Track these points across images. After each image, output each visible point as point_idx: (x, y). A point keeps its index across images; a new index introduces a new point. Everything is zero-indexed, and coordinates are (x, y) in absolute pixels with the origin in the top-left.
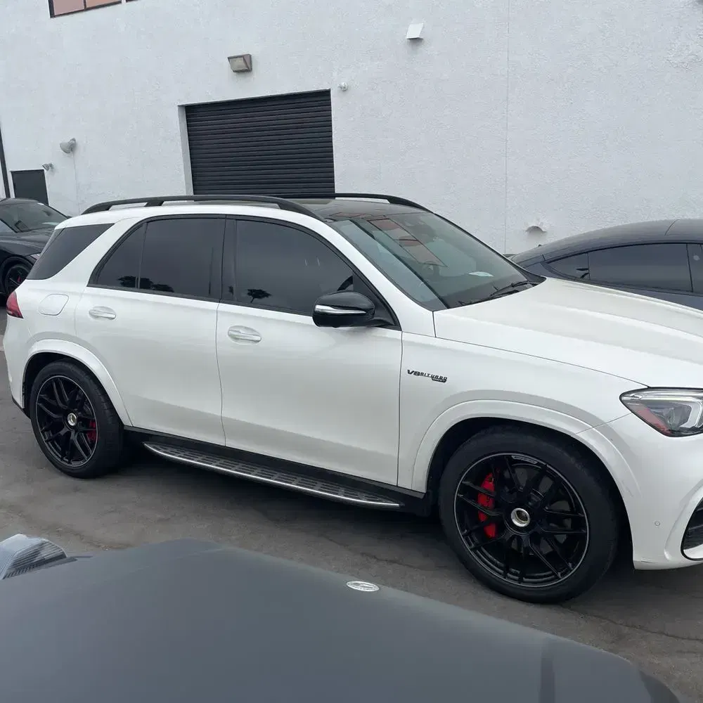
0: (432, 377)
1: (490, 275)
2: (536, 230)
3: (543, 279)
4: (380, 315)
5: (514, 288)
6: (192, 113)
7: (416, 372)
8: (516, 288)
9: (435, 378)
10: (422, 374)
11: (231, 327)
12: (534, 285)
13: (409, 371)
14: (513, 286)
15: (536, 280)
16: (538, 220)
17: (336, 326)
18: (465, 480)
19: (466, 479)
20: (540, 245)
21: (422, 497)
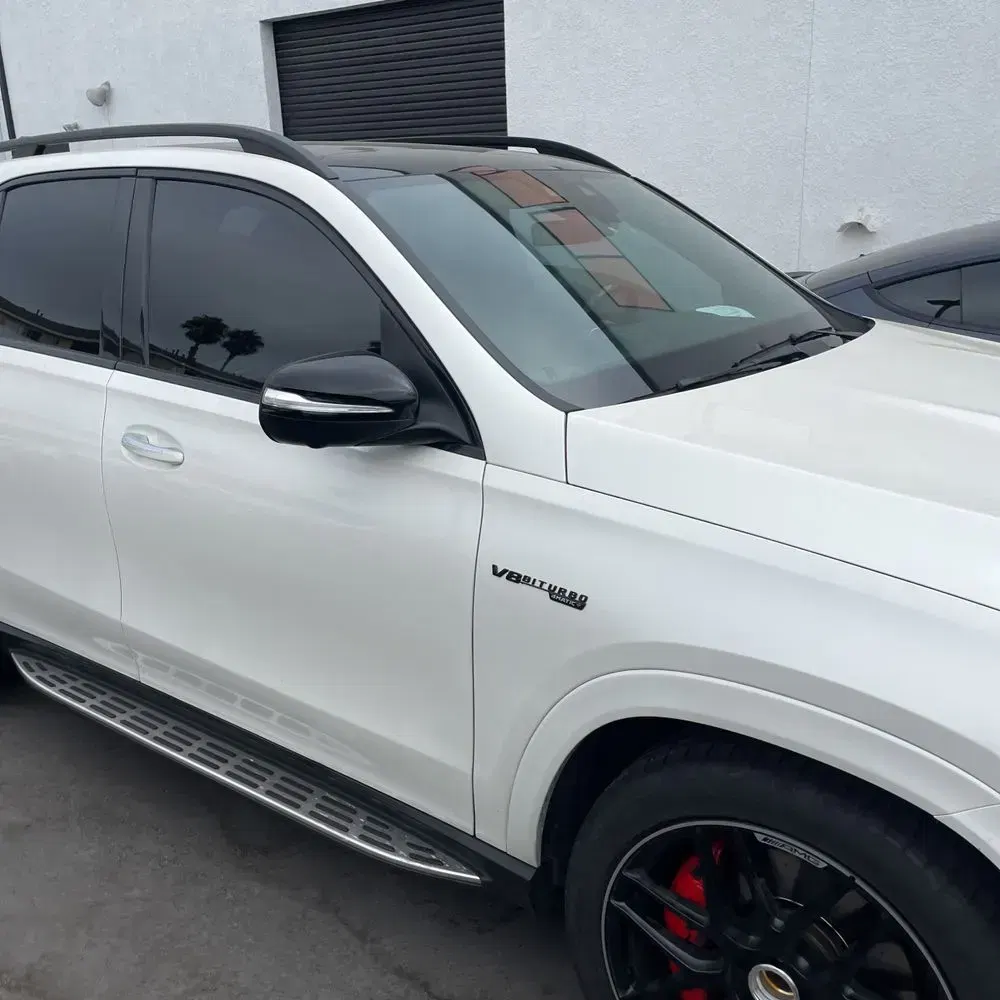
0: (551, 591)
1: (745, 314)
2: (856, 229)
3: (866, 326)
4: (435, 417)
5: (793, 348)
6: (284, 32)
7: (512, 573)
8: (798, 348)
9: (557, 595)
10: (527, 580)
11: (129, 428)
12: (847, 339)
13: (495, 568)
14: (793, 341)
15: (852, 326)
16: (861, 210)
17: (316, 442)
18: (629, 866)
19: (632, 865)
20: (862, 255)
21: (528, 876)
